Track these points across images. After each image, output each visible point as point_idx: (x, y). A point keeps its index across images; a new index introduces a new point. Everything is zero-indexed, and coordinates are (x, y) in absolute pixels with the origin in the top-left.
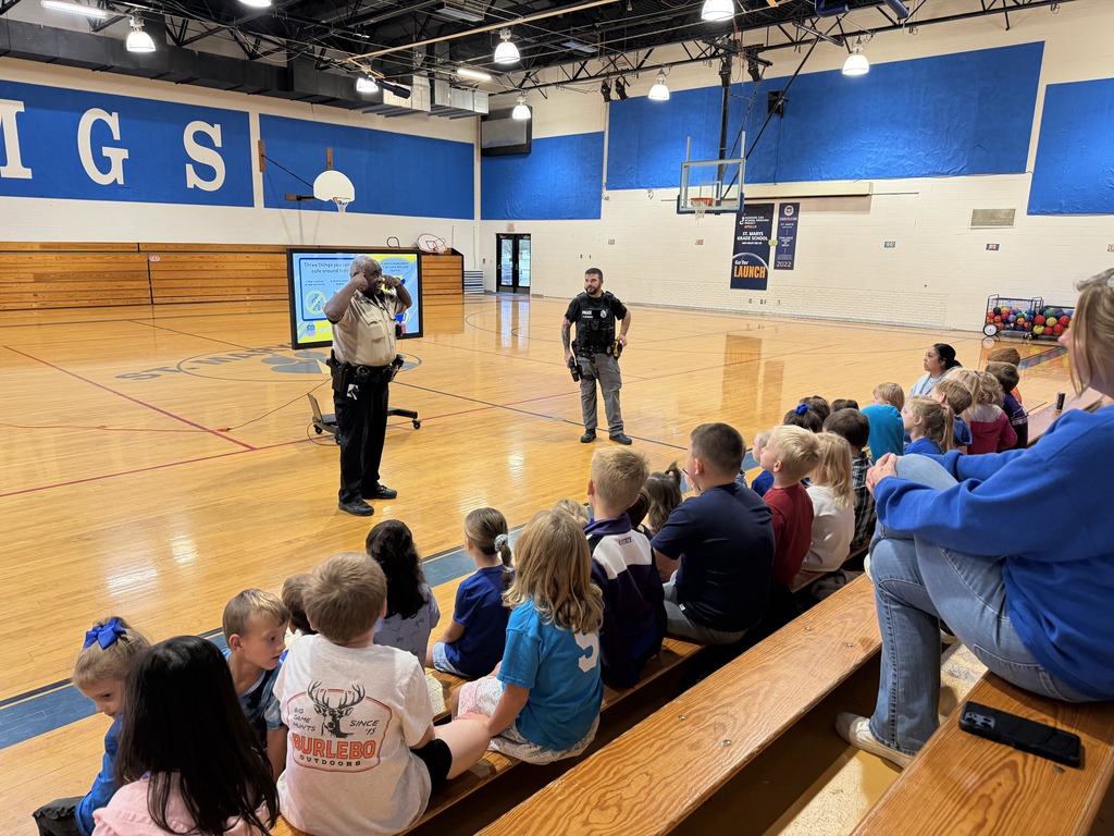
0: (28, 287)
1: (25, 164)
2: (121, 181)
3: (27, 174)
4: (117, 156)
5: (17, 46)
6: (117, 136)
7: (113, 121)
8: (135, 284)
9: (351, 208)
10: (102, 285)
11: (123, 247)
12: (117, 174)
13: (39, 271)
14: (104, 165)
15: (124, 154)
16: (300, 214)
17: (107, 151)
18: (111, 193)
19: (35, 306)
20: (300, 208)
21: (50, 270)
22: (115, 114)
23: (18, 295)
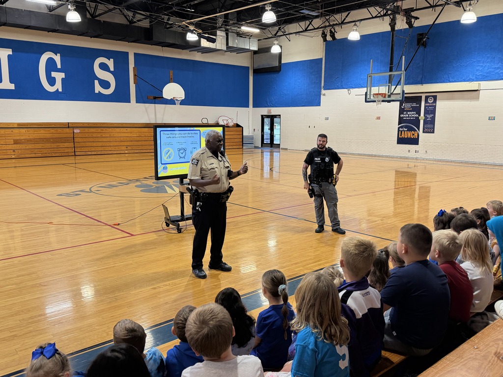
0: (10, 147)
1: (11, 82)
2: (60, 90)
3: (12, 87)
4: (59, 76)
5: (10, 20)
6: (59, 66)
7: (57, 58)
8: (66, 145)
9: (183, 103)
10: (48, 145)
11: (60, 125)
12: (58, 86)
13: (15, 138)
14: (52, 81)
15: (62, 75)
16: (155, 107)
17: (54, 74)
18: (55, 96)
19: (13, 157)
20: (155, 103)
21: (22, 138)
22: (59, 55)
23: (5, 151)
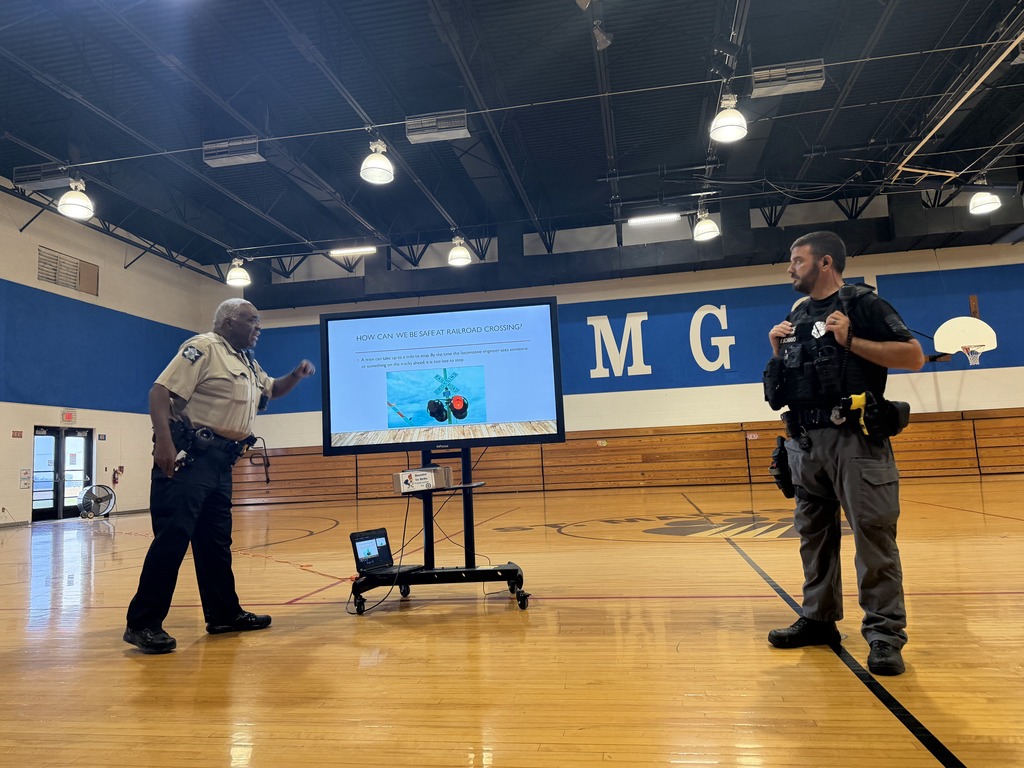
0: (635, 467)
1: (646, 363)
2: (727, 366)
3: (647, 370)
4: (723, 343)
6: (724, 326)
7: (721, 313)
8: (733, 463)
10: (700, 464)
12: (724, 360)
13: (647, 452)
14: (712, 353)
15: (731, 340)
16: (935, 377)
17: (715, 341)
18: (720, 378)
19: (642, 484)
20: (934, 370)
21: (655, 451)
23: (628, 474)
